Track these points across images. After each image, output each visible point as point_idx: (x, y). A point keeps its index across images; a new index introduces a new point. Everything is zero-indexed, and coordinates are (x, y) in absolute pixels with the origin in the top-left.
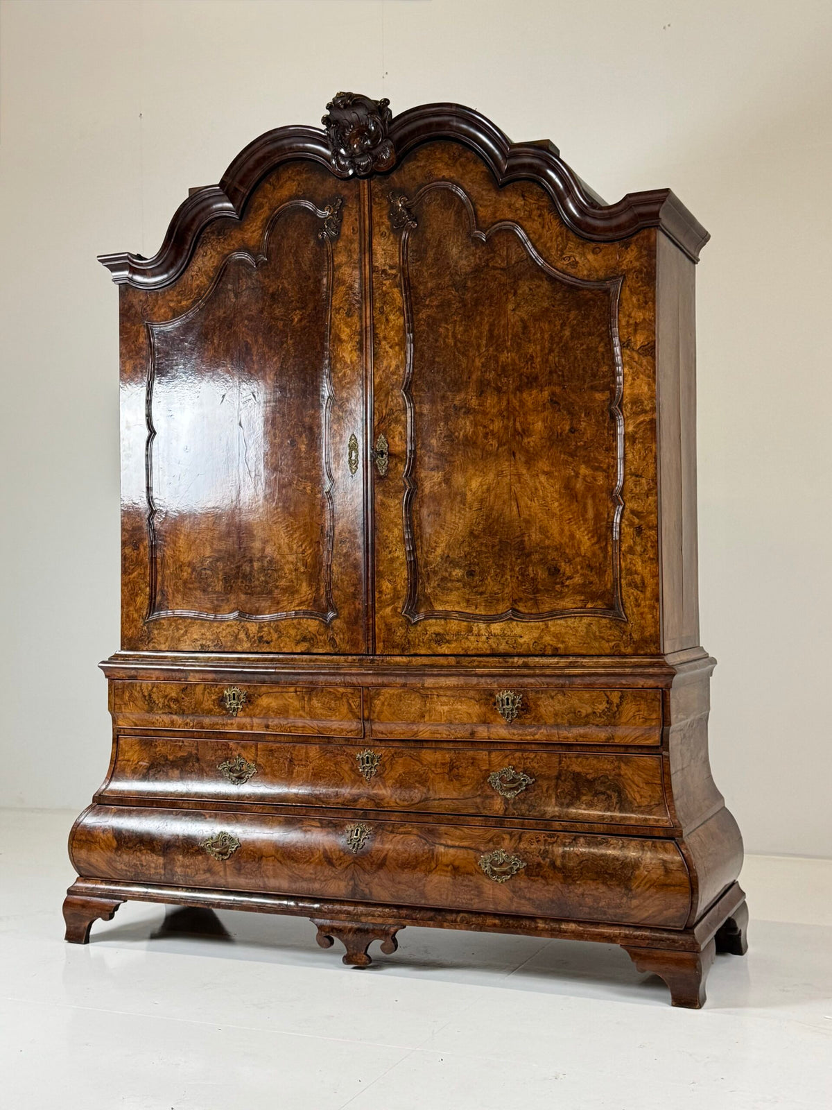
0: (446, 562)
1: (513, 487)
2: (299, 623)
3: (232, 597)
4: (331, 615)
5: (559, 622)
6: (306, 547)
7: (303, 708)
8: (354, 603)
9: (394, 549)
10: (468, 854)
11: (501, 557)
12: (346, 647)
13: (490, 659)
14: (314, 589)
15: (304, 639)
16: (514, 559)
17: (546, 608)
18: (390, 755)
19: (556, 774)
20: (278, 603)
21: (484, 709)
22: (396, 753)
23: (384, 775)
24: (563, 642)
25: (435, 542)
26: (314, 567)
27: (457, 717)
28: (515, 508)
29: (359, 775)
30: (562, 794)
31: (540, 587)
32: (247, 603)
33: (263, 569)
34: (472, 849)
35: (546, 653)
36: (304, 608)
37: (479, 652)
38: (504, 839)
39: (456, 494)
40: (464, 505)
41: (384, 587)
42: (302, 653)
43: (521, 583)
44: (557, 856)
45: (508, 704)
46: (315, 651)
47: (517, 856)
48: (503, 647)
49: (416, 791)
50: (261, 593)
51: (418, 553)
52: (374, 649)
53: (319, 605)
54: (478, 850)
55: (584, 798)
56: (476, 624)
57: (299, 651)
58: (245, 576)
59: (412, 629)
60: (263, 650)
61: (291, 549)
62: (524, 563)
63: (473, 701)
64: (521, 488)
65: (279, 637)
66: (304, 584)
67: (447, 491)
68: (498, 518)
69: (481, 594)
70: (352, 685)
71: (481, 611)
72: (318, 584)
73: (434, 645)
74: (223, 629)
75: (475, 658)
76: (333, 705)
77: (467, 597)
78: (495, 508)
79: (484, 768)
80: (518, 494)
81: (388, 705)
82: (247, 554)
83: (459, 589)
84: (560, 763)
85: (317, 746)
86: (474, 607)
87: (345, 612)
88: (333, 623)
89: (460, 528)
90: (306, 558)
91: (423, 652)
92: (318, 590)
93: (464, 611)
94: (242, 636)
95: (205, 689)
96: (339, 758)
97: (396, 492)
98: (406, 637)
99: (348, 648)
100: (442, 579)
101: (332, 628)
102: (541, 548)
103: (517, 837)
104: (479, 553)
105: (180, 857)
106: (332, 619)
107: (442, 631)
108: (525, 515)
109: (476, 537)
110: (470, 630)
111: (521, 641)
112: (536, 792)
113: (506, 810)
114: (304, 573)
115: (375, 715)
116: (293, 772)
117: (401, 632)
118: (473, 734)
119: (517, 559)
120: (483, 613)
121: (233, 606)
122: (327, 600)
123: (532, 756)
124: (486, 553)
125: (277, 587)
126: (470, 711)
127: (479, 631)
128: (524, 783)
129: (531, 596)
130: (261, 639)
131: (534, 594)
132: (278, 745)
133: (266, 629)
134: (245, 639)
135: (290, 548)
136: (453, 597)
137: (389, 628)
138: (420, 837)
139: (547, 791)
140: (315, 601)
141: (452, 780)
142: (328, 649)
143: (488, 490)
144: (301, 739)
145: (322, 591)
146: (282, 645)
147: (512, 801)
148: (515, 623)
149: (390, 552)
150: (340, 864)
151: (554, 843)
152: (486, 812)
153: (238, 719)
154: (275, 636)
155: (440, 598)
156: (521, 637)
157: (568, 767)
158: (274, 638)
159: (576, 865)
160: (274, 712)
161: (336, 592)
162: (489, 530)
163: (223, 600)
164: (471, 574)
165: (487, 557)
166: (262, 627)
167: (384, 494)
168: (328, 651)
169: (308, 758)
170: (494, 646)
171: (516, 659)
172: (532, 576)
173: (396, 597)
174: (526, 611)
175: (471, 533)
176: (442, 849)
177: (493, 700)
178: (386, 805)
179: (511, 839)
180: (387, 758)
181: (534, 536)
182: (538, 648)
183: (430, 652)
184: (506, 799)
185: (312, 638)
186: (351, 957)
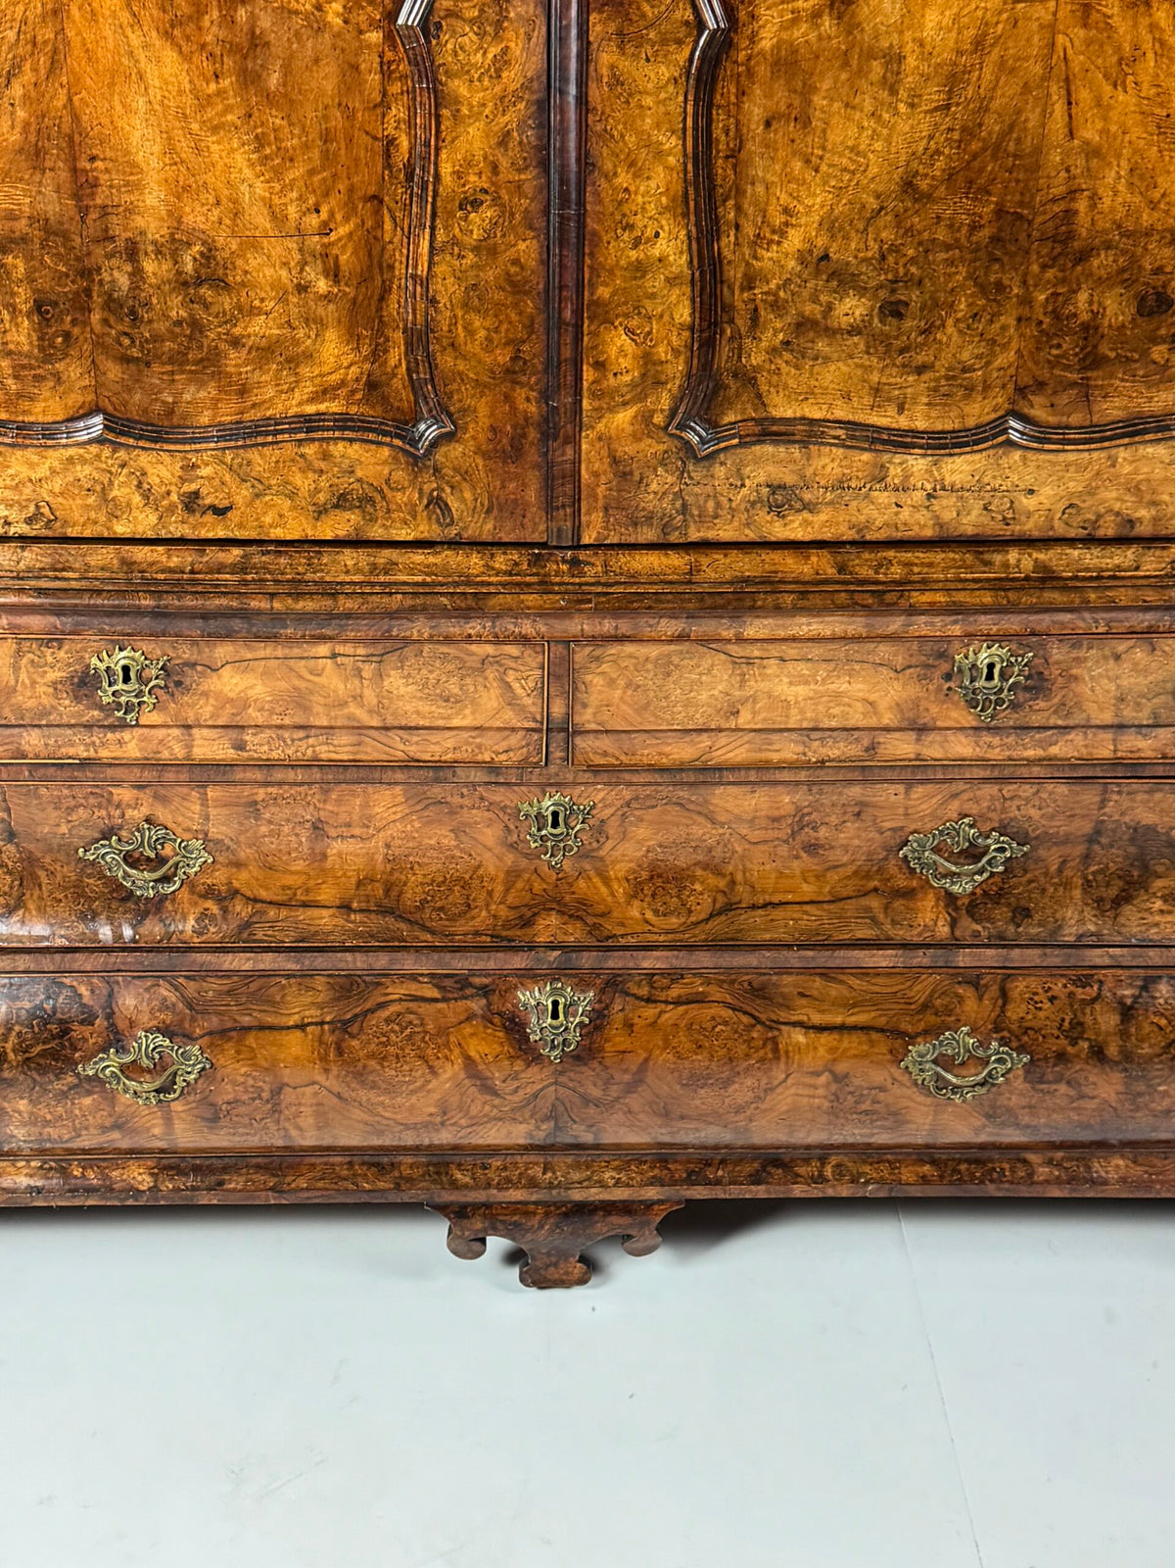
0: (817, 273)
1: (1060, 39)
2: (326, 456)
3: (73, 371)
4: (428, 431)
5: (1150, 450)
6: (332, 214)
7: (358, 698)
8: (507, 398)
9: (649, 232)
10: (872, 1043)
11: (997, 260)
12: (486, 529)
13: (938, 556)
14: (365, 350)
15: (342, 501)
16: (1035, 268)
17: (1112, 409)
18: (618, 804)
19: (1087, 827)
20: (243, 391)
21: (913, 690)
22: (637, 798)
23: (602, 853)
24: (1155, 503)
25: (786, 211)
26: (364, 279)
27: (835, 711)
28: (1059, 109)
29: (526, 856)
30: (1100, 877)
31: (1105, 349)
32: (129, 390)
33: (183, 284)
34: (882, 1030)
35: (1101, 533)
36: (333, 407)
37: (899, 535)
38: (961, 999)
39: (871, 55)
40: (893, 91)
41: (613, 351)
42: (338, 543)
43: (1045, 339)
44: (1108, 1034)
45: (990, 677)
46: (376, 532)
47: (1003, 1042)
48: (972, 521)
49: (698, 887)
50: (178, 360)
51: (727, 242)
52: (577, 530)
53: (385, 400)
54: (898, 1033)
55: (1159, 883)
56: (898, 459)
57: (329, 535)
58: (112, 304)
59: (697, 472)
60: (204, 534)
61: (278, 218)
62: (1064, 281)
63: (884, 670)
64: (1089, 43)
65: (257, 496)
66: (331, 334)
67: (839, 43)
68: (1004, 135)
69: (921, 370)
70: (524, 640)
71: (919, 420)
72: (380, 332)
73: (762, 516)
74: (53, 471)
75: (891, 553)
76: (456, 690)
77: (875, 377)
78: (995, 105)
79: (888, 825)
80: (1078, 61)
81: (628, 685)
82: (116, 231)
83: (851, 357)
84: (1103, 804)
85: (398, 789)
86: (892, 410)
87: (477, 428)
88: (439, 456)
89: (874, 170)
90: (335, 251)
91: (726, 534)
92: (378, 354)
93: (860, 418)
94: (123, 491)
95: (19, 654)
96: (466, 816)
97: (664, 42)
98: (679, 494)
99: (489, 526)
100: (799, 325)
101: (436, 470)
102: (1127, 234)
103: (994, 990)
104: (928, 248)
105: (23, 1105)
106: (435, 444)
107: (790, 479)
108: (1090, 133)
109: (923, 198)
110: (879, 477)
111: (1028, 503)
112: (1029, 876)
113: (953, 924)
114: (327, 298)
115: (590, 711)
116: (324, 856)
117: (661, 481)
118: (872, 748)
119: (1044, 267)
120: (921, 424)
121: (76, 399)
122: (415, 387)
123: (1027, 790)
124: (948, 247)
125: (236, 343)
126: (872, 697)
127: (907, 478)
128: (1001, 857)
129: (1074, 376)
130: (191, 502)
131: (1084, 369)
132: (273, 790)
133: (205, 471)
134: (137, 499)
135: (274, 216)
136: (831, 375)
137: (624, 472)
138: (734, 1010)
139: (1060, 871)
140: (372, 385)
141: (797, 857)
142: (424, 529)
143: (978, 44)
144: (351, 774)
145: (396, 355)
146: (268, 520)
147: (966, 901)
148: (1017, 455)
149: (636, 243)
150: (516, 1091)
151: (1094, 1000)
152: (900, 934)
153: (138, 732)
154: (242, 495)
155: (792, 383)
156: (1031, 492)
157: (1123, 814)
158: (239, 500)
159: (1158, 1050)
160: (261, 709)
161: (446, 361)
162: (965, 179)
163: (38, 378)
164: (894, 310)
165: (951, 262)
166: (194, 466)
167: (621, 47)
168: (426, 536)
169: (370, 818)
170: (948, 516)
171: (1013, 555)
172: (1085, 317)
173: (650, 376)
174: (1052, 420)
175: (908, 185)
176: (799, 1037)
177: (945, 667)
178: (619, 931)
179: (980, 998)
180: (608, 811)
181: (1107, 201)
182: (1077, 521)
183: (750, 535)
184: (951, 899)
185: (371, 500)
186: (543, 1272)
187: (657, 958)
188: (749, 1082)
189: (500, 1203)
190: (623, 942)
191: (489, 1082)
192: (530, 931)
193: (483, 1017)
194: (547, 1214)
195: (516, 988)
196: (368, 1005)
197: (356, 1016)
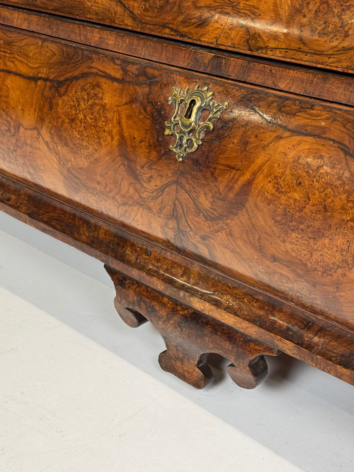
186: (173, 363)
187: (293, 79)
188: (340, 241)
189: (147, 287)
190: (270, 55)
191: (133, 164)
192: (202, 31)
193: (142, 103)
194: (174, 311)
195: (174, 84)
196: (76, 73)
197: (67, 80)
